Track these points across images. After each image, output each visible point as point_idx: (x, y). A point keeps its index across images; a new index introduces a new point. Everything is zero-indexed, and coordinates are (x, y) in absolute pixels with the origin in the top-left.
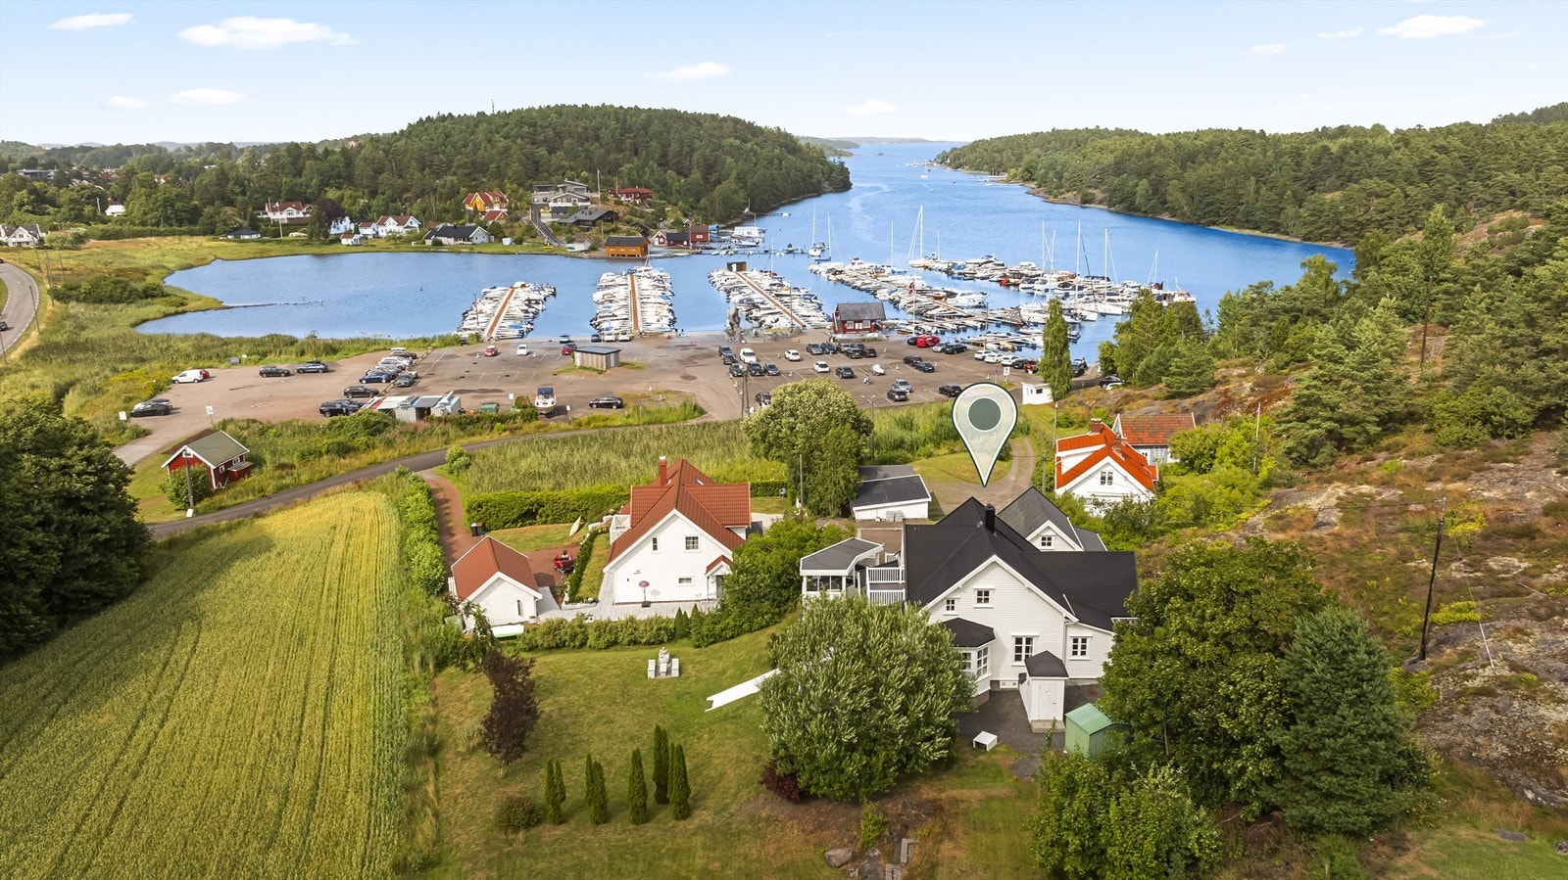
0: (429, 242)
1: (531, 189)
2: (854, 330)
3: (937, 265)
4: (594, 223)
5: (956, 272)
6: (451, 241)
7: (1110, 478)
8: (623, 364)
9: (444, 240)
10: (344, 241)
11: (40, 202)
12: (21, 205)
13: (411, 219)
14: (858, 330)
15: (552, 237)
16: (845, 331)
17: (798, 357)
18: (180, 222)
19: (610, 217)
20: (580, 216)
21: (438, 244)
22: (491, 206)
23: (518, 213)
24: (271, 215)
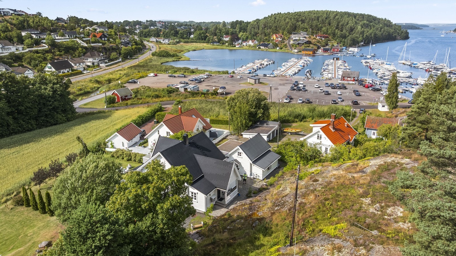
0: (257, 47)
1: (291, 34)
2: (347, 80)
3: (407, 63)
4: (303, 44)
5: (413, 66)
6: (263, 47)
7: (321, 137)
8: (261, 83)
9: (261, 47)
10: (237, 46)
11: (176, 34)
12: (172, 34)
13: (256, 41)
14: (348, 80)
15: (291, 48)
16: (344, 80)
17: (317, 87)
18: (202, 40)
19: (309, 42)
20: (300, 42)
21: (259, 48)
22: (278, 38)
23: (285, 41)
24: (224, 39)
